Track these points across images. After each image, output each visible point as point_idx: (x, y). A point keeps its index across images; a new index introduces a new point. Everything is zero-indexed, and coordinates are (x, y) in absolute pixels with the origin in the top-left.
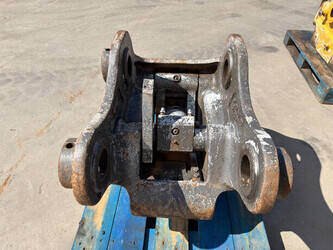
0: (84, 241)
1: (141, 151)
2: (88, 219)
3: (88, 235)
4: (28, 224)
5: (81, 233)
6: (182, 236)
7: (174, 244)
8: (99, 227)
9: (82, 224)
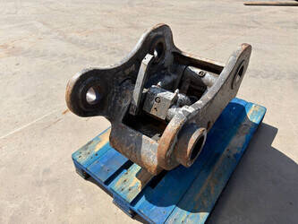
0: (83, 153)
1: (130, 104)
2: (95, 142)
3: (88, 151)
4: (70, 134)
5: (85, 147)
6: (140, 185)
7: (131, 186)
8: (97, 150)
9: (89, 143)
